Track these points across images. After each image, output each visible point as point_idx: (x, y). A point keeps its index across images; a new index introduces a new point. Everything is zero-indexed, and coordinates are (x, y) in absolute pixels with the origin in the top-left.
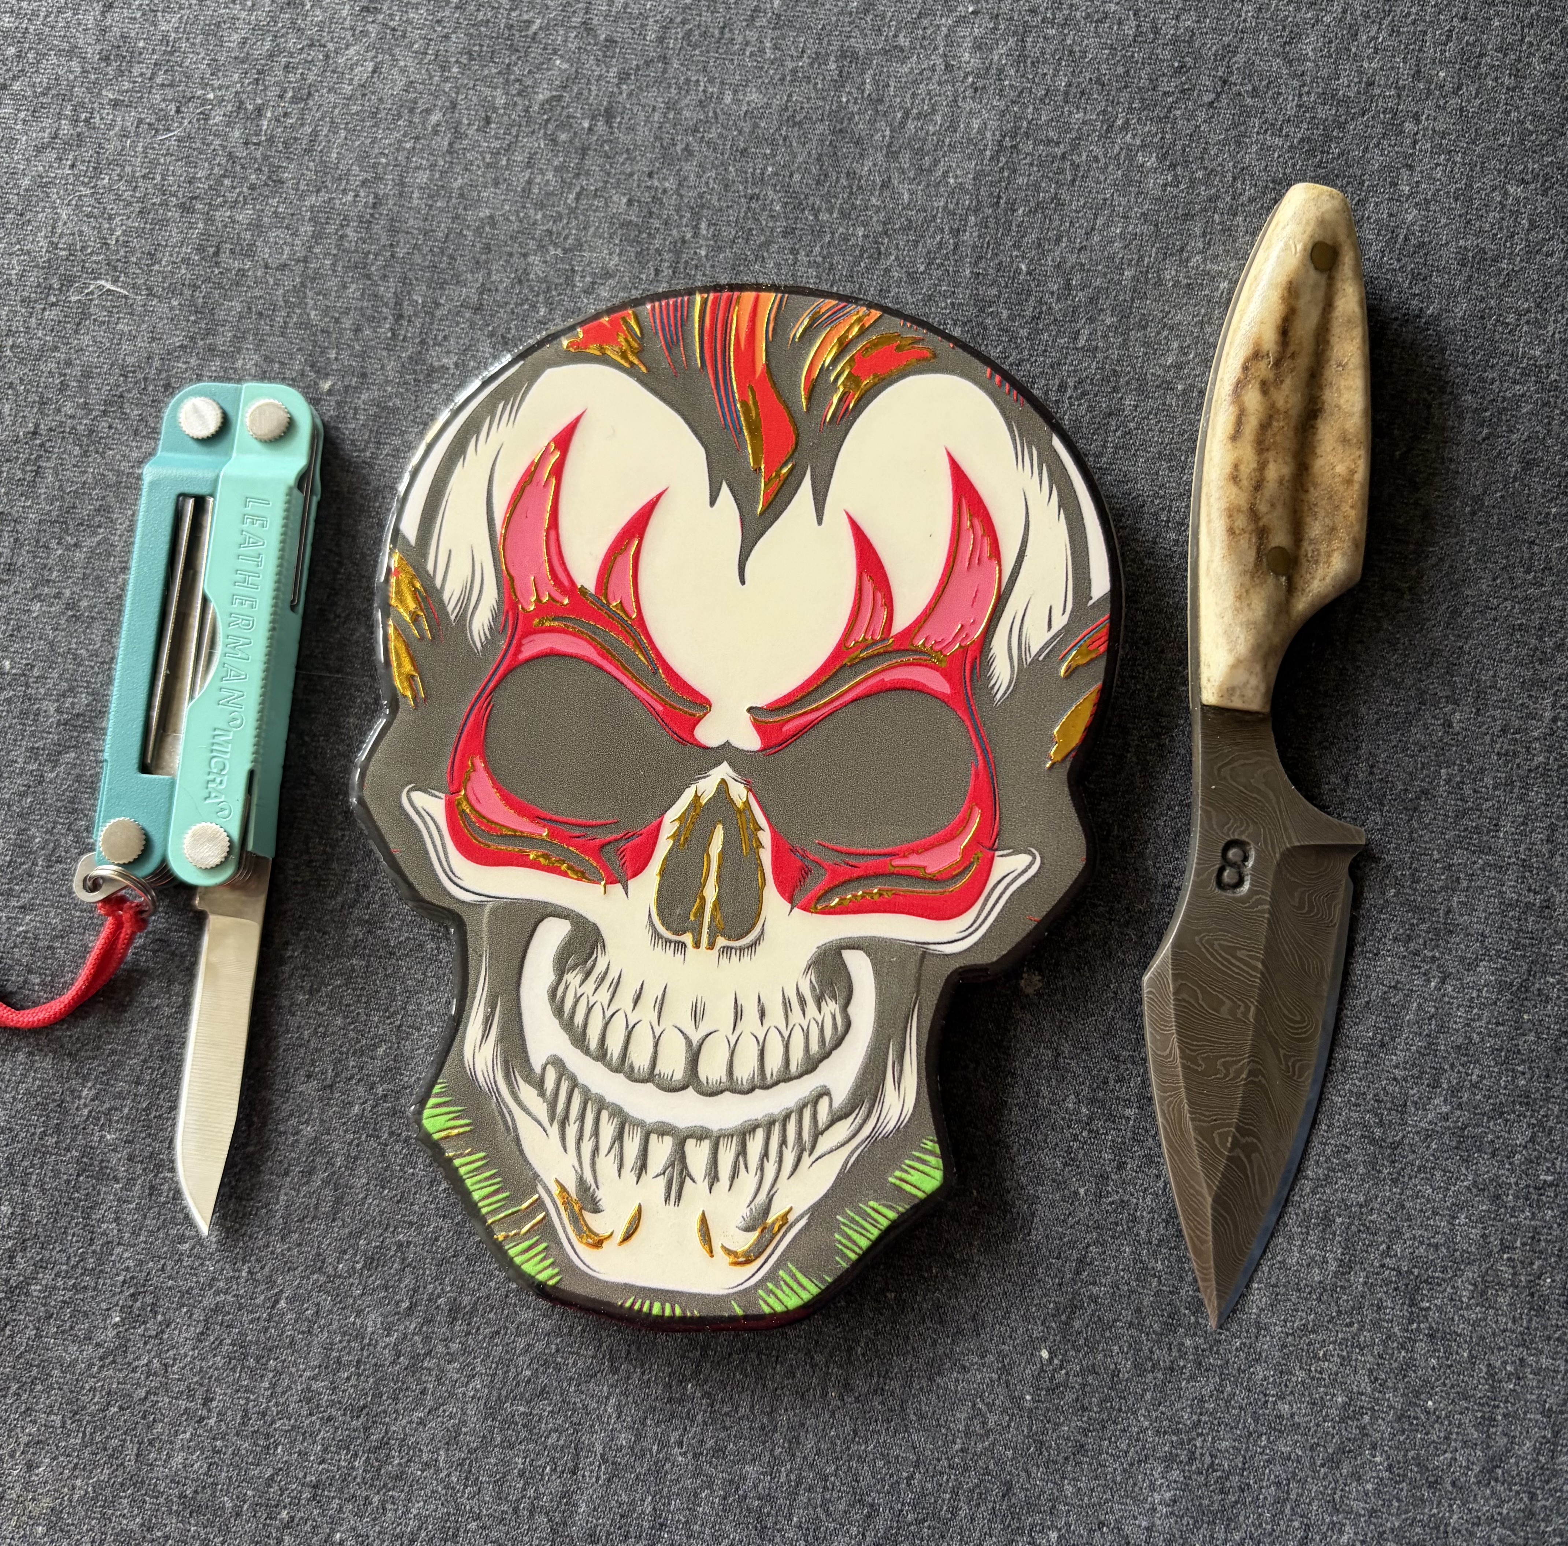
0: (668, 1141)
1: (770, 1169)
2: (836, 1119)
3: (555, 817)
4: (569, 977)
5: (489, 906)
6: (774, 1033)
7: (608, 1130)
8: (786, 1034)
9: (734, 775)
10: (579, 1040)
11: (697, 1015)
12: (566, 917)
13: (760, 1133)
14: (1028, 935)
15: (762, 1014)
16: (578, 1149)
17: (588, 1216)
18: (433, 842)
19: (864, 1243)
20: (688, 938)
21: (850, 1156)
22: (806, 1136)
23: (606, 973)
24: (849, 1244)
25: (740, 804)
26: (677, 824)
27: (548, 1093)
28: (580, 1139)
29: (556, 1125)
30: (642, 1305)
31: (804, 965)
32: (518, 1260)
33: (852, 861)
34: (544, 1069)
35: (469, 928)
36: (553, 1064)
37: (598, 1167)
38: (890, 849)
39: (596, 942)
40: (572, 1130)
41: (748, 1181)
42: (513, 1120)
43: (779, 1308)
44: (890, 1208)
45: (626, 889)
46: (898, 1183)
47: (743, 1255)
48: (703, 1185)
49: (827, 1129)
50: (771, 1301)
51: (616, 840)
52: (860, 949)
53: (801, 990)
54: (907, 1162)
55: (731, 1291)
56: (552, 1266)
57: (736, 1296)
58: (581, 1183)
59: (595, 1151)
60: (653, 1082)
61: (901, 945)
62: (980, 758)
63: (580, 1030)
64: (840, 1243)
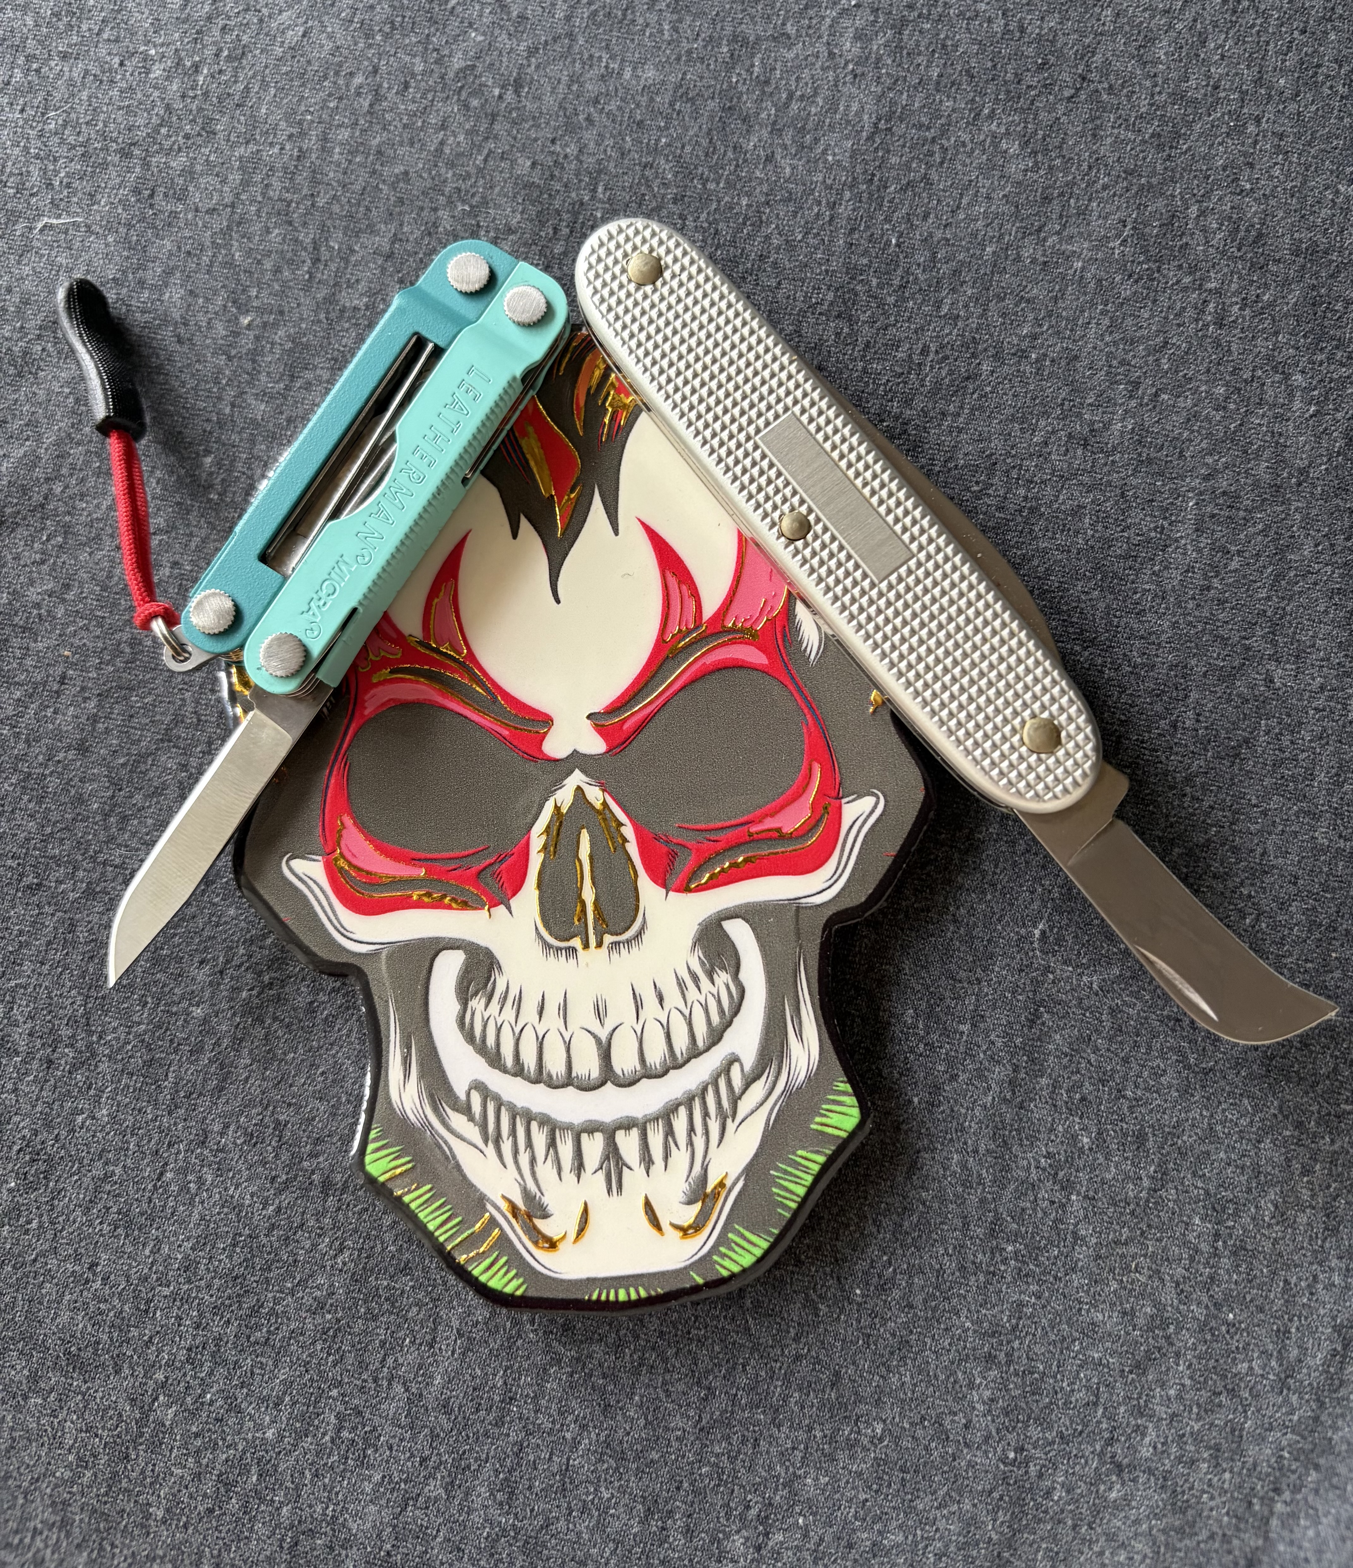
0: (599, 1137)
1: (699, 1141)
2: (749, 1083)
3: (429, 856)
4: (473, 1003)
5: (383, 953)
6: (675, 1014)
7: (540, 1139)
8: (687, 1013)
9: (587, 780)
10: (495, 1060)
11: (600, 1012)
12: (458, 948)
13: (682, 1111)
14: (889, 870)
15: (661, 998)
16: (516, 1162)
17: (539, 1223)
18: (320, 904)
19: (801, 1191)
20: (576, 942)
21: (770, 1114)
22: (725, 1104)
23: (507, 992)
24: (788, 1195)
25: (598, 805)
26: (544, 837)
27: (477, 1116)
28: (516, 1152)
29: (490, 1144)
30: (608, 1295)
31: (690, 943)
32: (483, 1279)
33: (713, 836)
34: (468, 1095)
35: (370, 977)
36: (476, 1088)
37: (539, 1175)
38: (745, 818)
39: (492, 964)
40: (507, 1147)
41: (680, 1157)
42: (450, 1149)
43: (736, 1269)
44: (818, 1152)
45: (509, 908)
46: (820, 1128)
47: (690, 1227)
48: (640, 1170)
49: (743, 1092)
50: (727, 1263)
51: (490, 865)
52: (737, 916)
53: (691, 967)
54: (824, 1106)
55: (688, 1263)
56: (516, 1276)
57: (693, 1266)
58: (526, 1193)
59: (533, 1161)
60: (572, 1085)
61: (775, 905)
62: (809, 716)
63: (494, 1051)
64: (780, 1196)
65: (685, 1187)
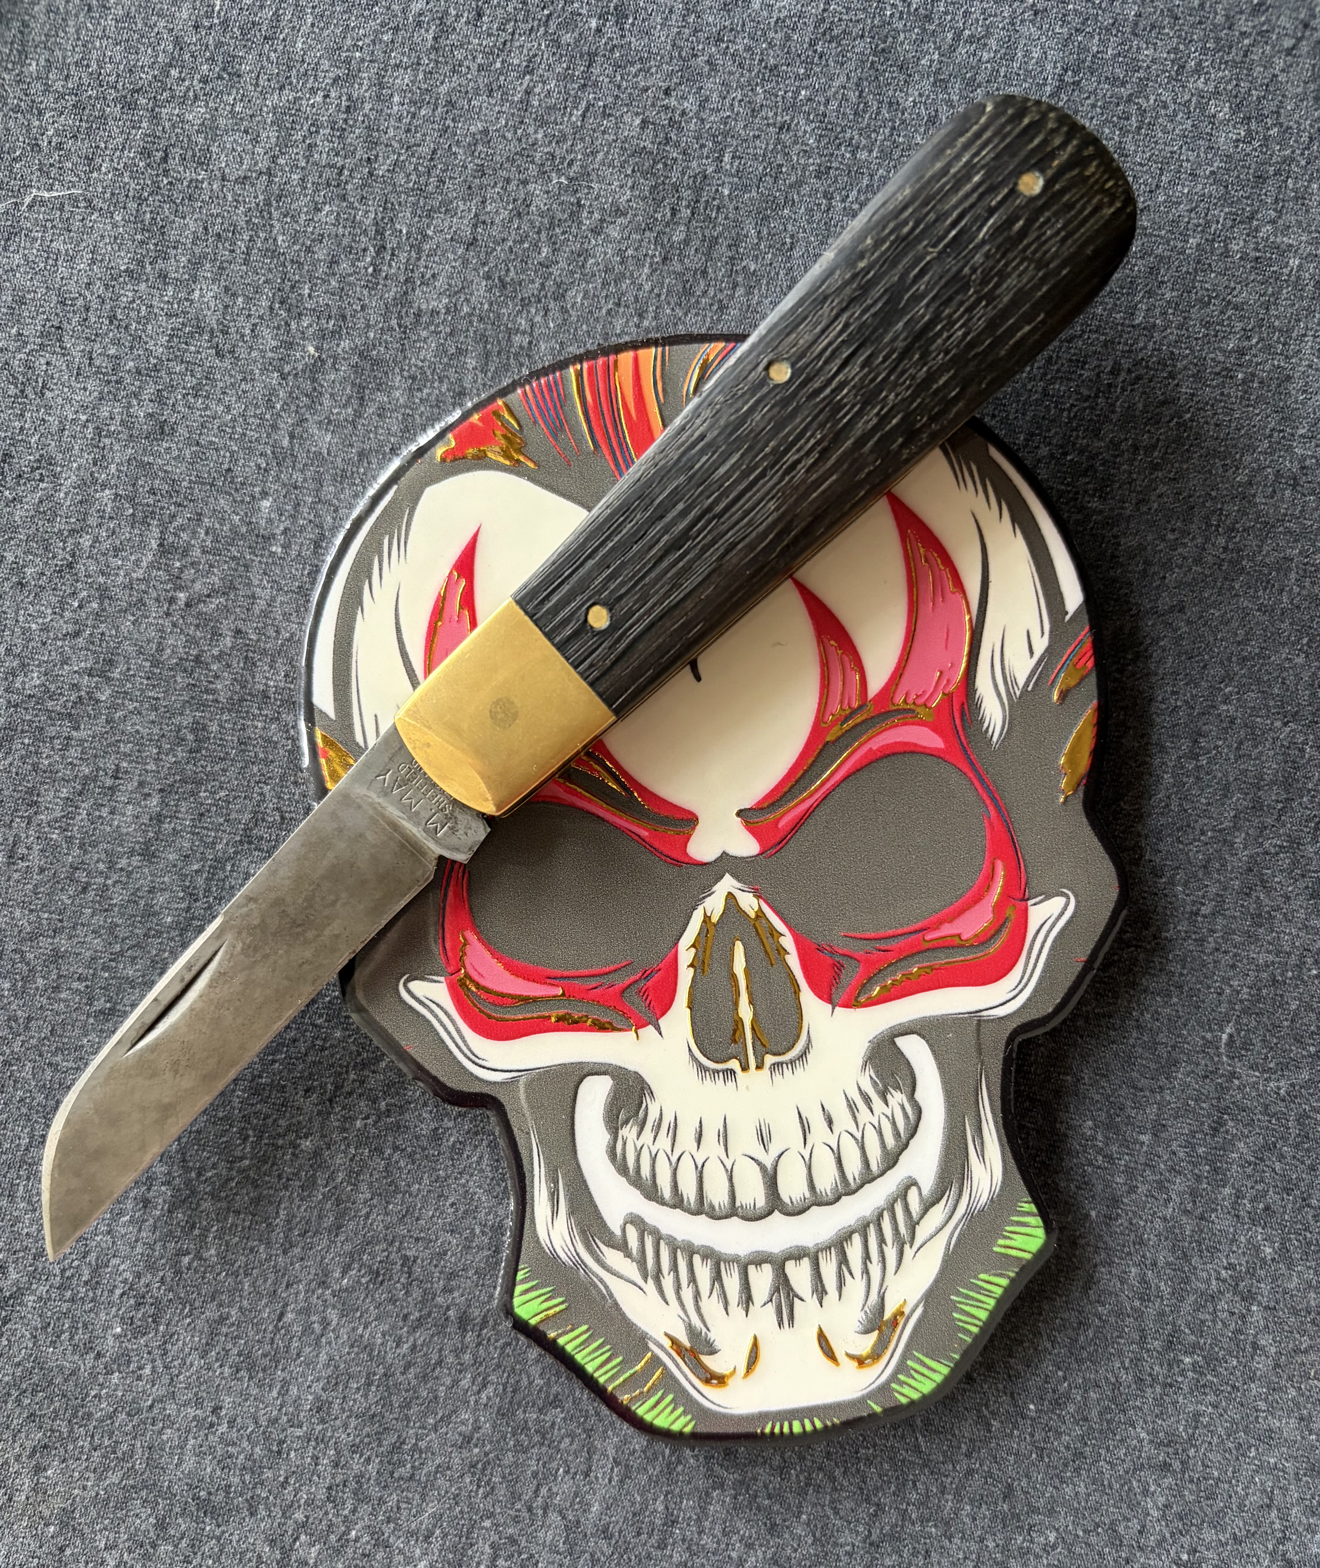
0: (767, 1268)
1: (875, 1269)
2: (927, 1207)
3: (565, 973)
4: (624, 1132)
5: (522, 1081)
6: (845, 1138)
7: (703, 1273)
8: (858, 1136)
9: (739, 885)
10: (651, 1192)
11: (764, 1138)
12: (605, 1073)
13: (857, 1239)
15: (830, 1123)
16: (679, 1301)
17: (706, 1360)
18: (446, 1030)
19: (983, 1315)
20: (734, 1064)
21: (950, 1238)
22: (903, 1230)
23: (661, 1119)
25: (753, 914)
26: (693, 950)
27: (634, 1252)
28: (678, 1288)
29: (650, 1281)
30: (782, 1427)
31: (860, 1062)
32: (648, 1418)
34: (624, 1230)
35: (508, 1108)
36: (632, 1223)
37: (704, 1310)
38: (919, 925)
39: (642, 1089)
40: (668, 1282)
42: (606, 1287)
43: (915, 1396)
44: (1001, 1275)
45: (658, 1029)
46: (1003, 1250)
47: (868, 1357)
48: (812, 1301)
49: (922, 1217)
50: (906, 1390)
51: (636, 982)
52: (912, 1032)
53: (862, 1088)
54: (1008, 1228)
55: (865, 1392)
56: (685, 1413)
57: (871, 1395)
58: (691, 1330)
59: (697, 1296)
60: (737, 1215)
61: (954, 1019)
62: (991, 808)
63: (650, 1182)
64: (960, 1320)
65: (861, 1316)
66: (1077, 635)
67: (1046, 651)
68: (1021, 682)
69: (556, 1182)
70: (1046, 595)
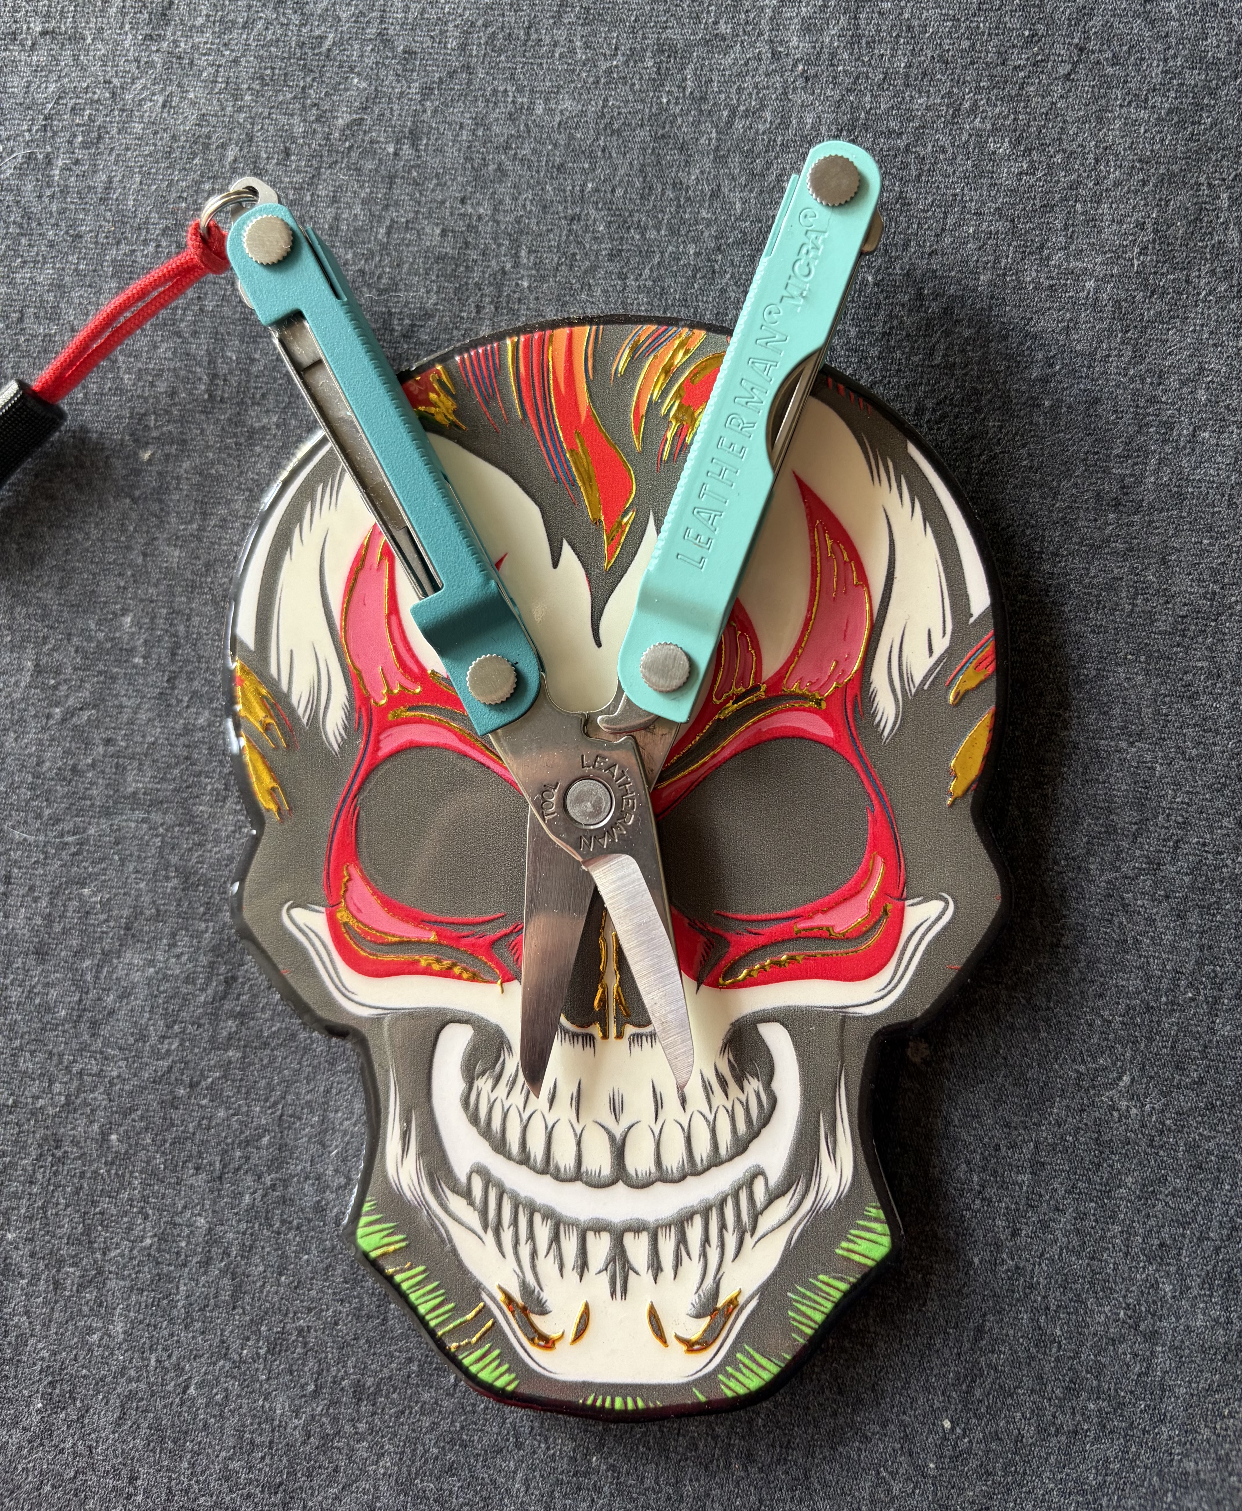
0: (606, 1238)
1: (713, 1254)
2: (773, 1198)
3: (440, 918)
4: (480, 1082)
5: (387, 1019)
6: (698, 1118)
7: (543, 1233)
8: (711, 1118)
10: (500, 1145)
11: (616, 1105)
12: (467, 1022)
13: (698, 1220)
14: (950, 985)
15: (683, 1101)
16: (516, 1254)
17: (536, 1319)
18: (321, 959)
19: (819, 1317)
21: (793, 1233)
22: (745, 1217)
23: (517, 1074)
24: (804, 1320)
27: (477, 1201)
28: (516, 1243)
29: (490, 1232)
30: (604, 1401)
31: (720, 1044)
32: (473, 1369)
33: (754, 927)
34: (469, 1178)
35: (371, 1044)
36: (477, 1172)
37: (539, 1269)
38: (792, 912)
39: (502, 1043)
40: (507, 1236)
42: (447, 1231)
43: (742, 1391)
44: (841, 1279)
46: (845, 1254)
47: (697, 1342)
48: (647, 1276)
49: (766, 1207)
50: (732, 1384)
51: (506, 935)
52: (775, 1020)
53: (720, 1070)
54: (852, 1231)
55: (691, 1378)
56: (508, 1371)
57: (696, 1383)
58: (524, 1286)
59: (534, 1254)
60: (581, 1180)
61: (818, 1013)
62: (875, 802)
63: (499, 1135)
64: (794, 1319)
65: (695, 1299)
66: (980, 638)
67: (946, 651)
68: (918, 680)
69: (409, 1122)
70: (952, 596)
